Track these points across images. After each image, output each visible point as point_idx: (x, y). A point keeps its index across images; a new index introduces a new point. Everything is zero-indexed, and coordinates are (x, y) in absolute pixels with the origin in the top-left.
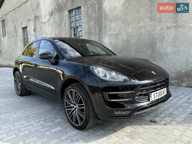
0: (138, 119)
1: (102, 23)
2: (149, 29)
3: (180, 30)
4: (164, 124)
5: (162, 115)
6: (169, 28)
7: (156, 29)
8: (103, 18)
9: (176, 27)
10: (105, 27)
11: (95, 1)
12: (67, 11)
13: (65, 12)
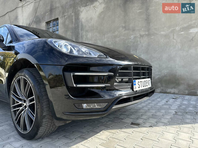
0: (116, 122)
1: (78, 33)
2: (123, 37)
3: (152, 37)
4: (149, 127)
5: (144, 117)
6: (142, 36)
7: (130, 37)
8: (80, 29)
9: (149, 35)
10: (82, 37)
11: (72, 12)
12: (45, 22)
13: (43, 24)
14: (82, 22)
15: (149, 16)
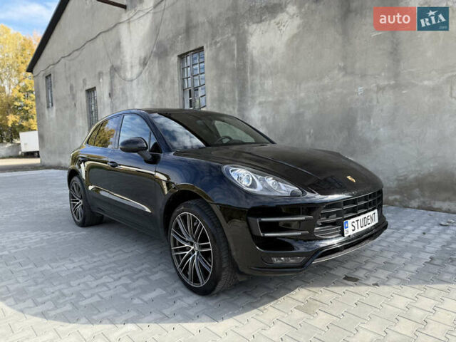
0: (320, 273)
1: (245, 80)
2: (340, 90)
3: (404, 92)
4: (373, 285)
5: (369, 266)
6: (381, 89)
7: (356, 91)
8: (249, 70)
9: (397, 87)
10: (252, 87)
11: (233, 35)
12: (176, 55)
13: (173, 59)
14: (252, 56)
15: (397, 45)
